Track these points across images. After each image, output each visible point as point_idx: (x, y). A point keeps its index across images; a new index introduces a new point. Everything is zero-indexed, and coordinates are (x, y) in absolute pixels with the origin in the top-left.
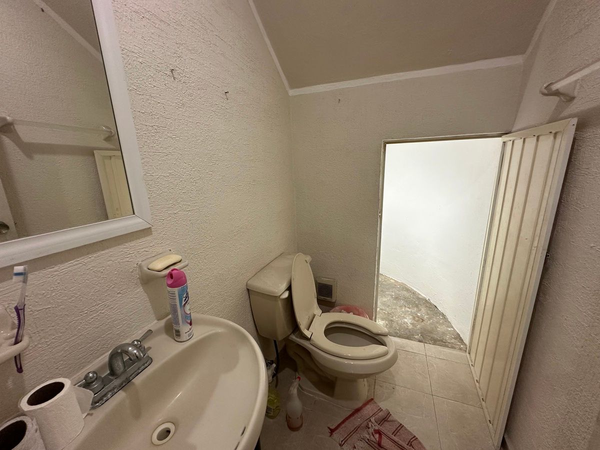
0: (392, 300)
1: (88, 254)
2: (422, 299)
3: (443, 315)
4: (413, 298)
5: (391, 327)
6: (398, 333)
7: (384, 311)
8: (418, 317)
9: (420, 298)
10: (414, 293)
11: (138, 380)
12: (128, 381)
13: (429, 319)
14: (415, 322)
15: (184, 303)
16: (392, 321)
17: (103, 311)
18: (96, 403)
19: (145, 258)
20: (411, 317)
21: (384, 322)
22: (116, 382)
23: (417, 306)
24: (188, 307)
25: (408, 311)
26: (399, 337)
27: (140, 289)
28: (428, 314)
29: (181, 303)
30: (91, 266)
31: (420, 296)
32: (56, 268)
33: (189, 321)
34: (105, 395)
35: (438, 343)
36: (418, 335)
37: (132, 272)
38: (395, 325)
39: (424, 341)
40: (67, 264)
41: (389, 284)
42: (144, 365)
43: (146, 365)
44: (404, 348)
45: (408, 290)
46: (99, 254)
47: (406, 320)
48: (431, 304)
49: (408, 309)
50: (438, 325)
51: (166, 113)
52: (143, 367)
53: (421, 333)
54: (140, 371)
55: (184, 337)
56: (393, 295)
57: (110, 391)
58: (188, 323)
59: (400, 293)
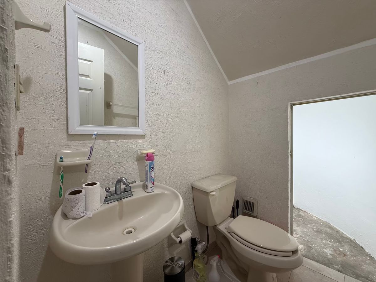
0: (313, 231)
1: (119, 139)
2: (346, 238)
3: (370, 256)
4: (336, 235)
5: (309, 252)
6: (316, 258)
7: (304, 238)
8: (340, 251)
9: (343, 237)
10: (338, 232)
11: (124, 200)
12: (120, 199)
13: (353, 256)
14: (336, 254)
15: (151, 170)
16: (311, 247)
17: (119, 167)
18: (106, 201)
19: (140, 149)
20: (332, 249)
21: (302, 246)
22: (116, 197)
23: (339, 242)
24: (153, 174)
25: (329, 244)
26: (317, 261)
27: (136, 163)
28: (352, 252)
29: (150, 170)
30: (118, 145)
31: (344, 236)
32: (107, 141)
33: (153, 182)
34: (110, 200)
35: (361, 278)
36: (338, 265)
37: (133, 153)
38: (313, 251)
39: (344, 272)
40: (110, 141)
41: (312, 220)
42: (129, 195)
43: (130, 196)
44: (320, 271)
45: (331, 227)
46: (122, 140)
47: (325, 250)
48: (356, 244)
49: (329, 243)
50: (363, 264)
51: (160, 88)
52: (128, 196)
53: (341, 265)
54: (126, 197)
55: (149, 190)
56: (314, 229)
57: (113, 199)
58: (152, 182)
59: (322, 228)
